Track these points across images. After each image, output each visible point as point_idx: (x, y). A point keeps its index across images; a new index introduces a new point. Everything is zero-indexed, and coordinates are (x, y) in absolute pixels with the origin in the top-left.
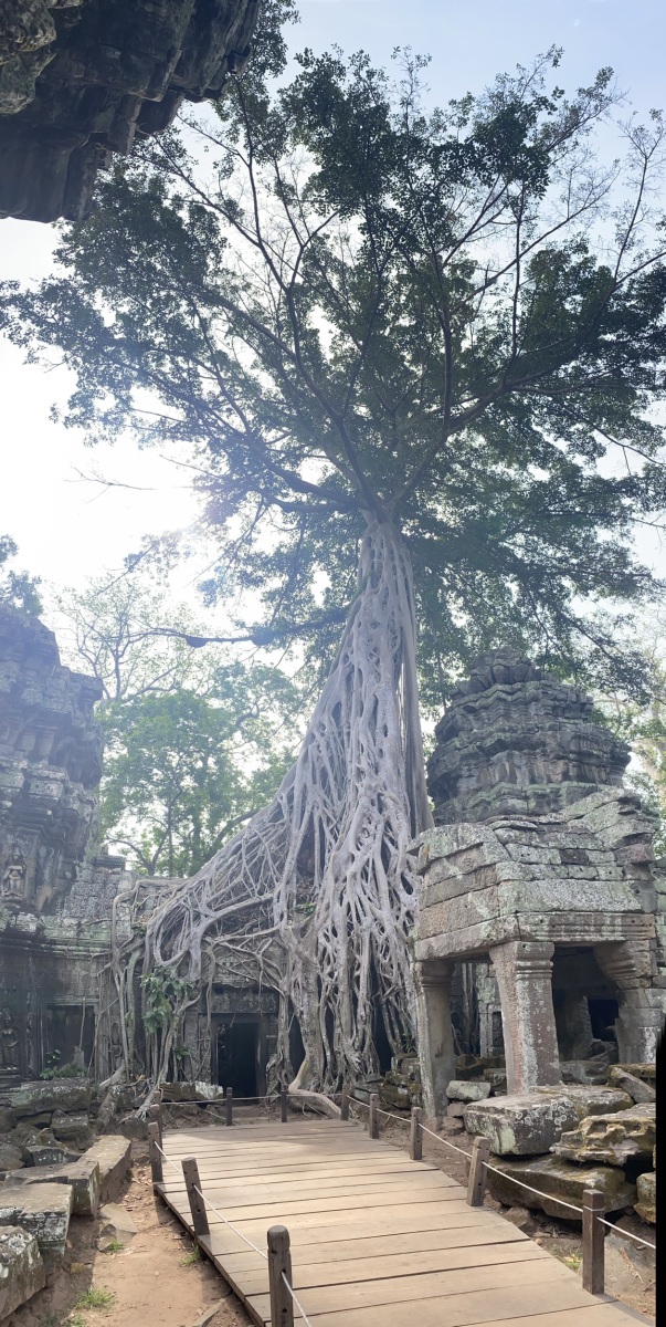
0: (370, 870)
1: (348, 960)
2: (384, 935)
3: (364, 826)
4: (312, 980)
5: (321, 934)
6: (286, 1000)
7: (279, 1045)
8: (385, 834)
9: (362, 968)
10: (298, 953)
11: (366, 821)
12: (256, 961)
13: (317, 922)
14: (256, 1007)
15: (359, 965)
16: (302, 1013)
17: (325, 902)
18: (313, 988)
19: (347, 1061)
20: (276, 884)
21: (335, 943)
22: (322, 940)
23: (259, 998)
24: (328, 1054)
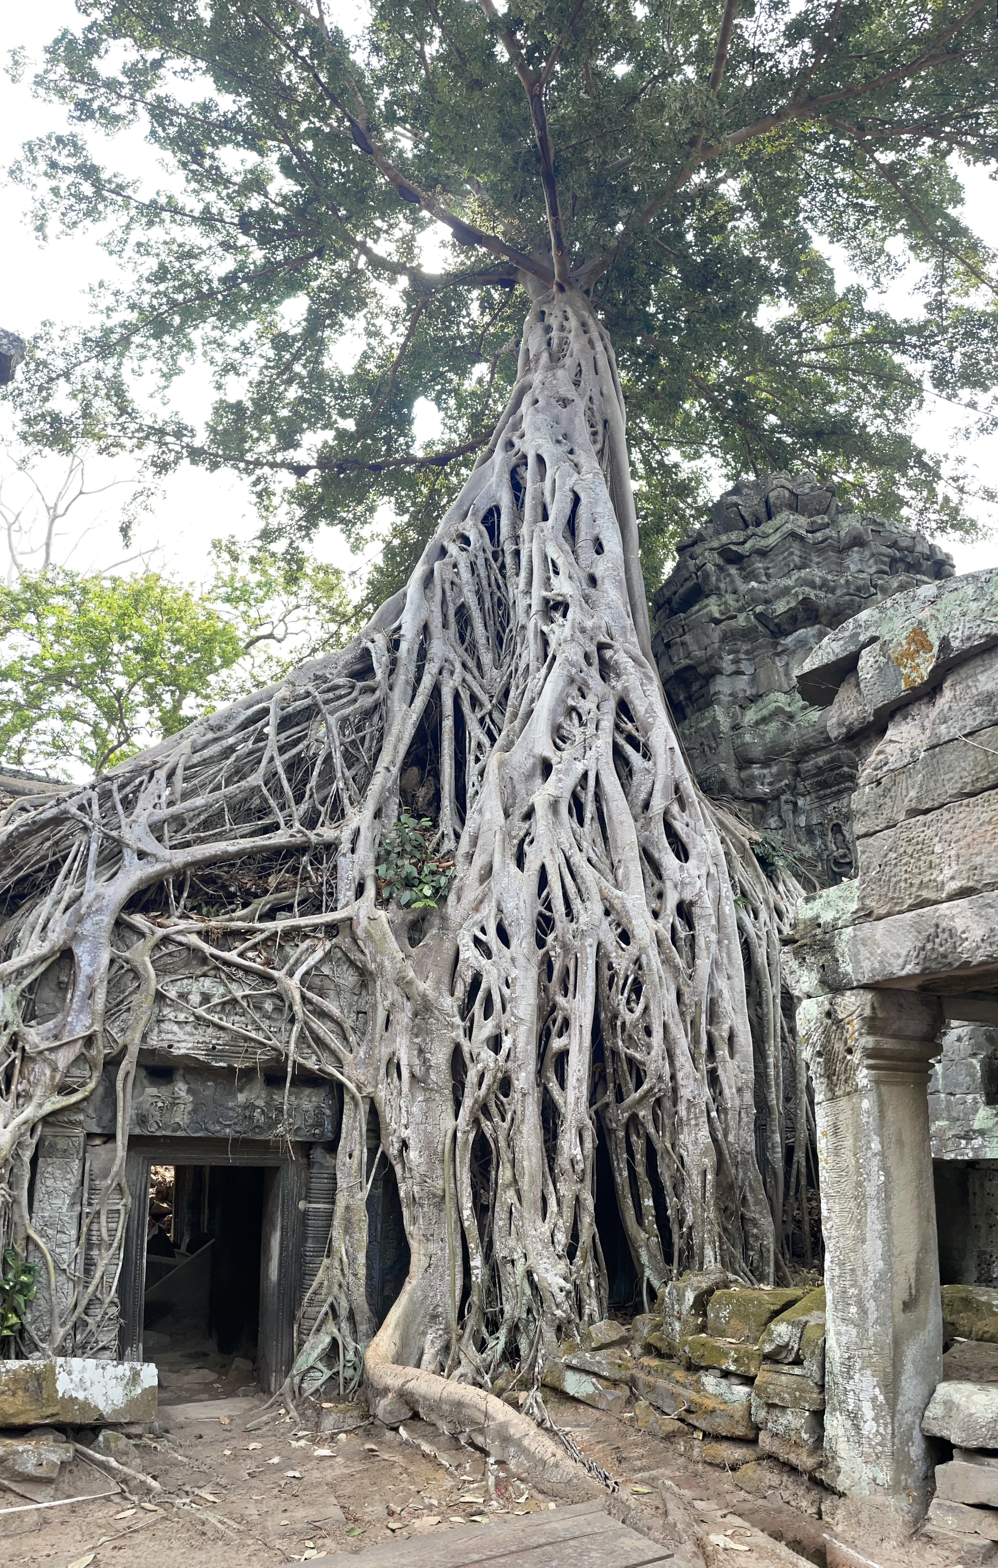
0: (588, 799)
1: (540, 1008)
2: (632, 950)
3: (571, 702)
4: (440, 1057)
5: (465, 941)
6: (364, 1108)
7: (336, 1233)
8: (617, 727)
9: (574, 1029)
10: (403, 983)
11: (575, 692)
12: (279, 996)
13: (454, 909)
14: (272, 1124)
15: (566, 1023)
16: (405, 1145)
17: (479, 861)
18: (440, 1075)
19: (532, 1282)
20: (349, 810)
21: (506, 964)
22: (470, 954)
23: (286, 1097)
24: (477, 1262)
